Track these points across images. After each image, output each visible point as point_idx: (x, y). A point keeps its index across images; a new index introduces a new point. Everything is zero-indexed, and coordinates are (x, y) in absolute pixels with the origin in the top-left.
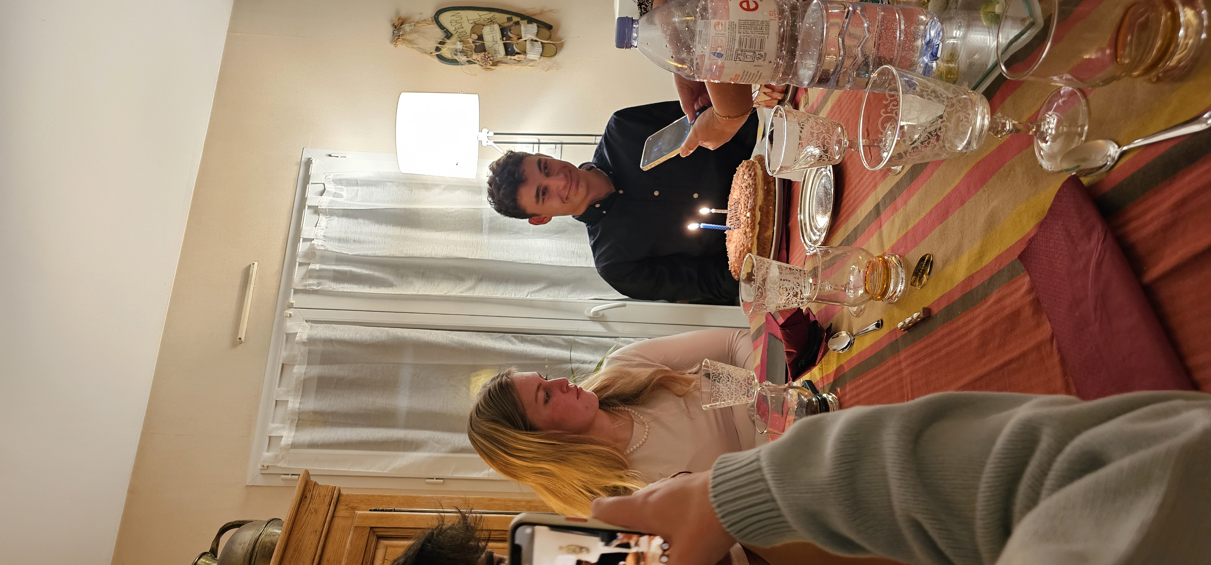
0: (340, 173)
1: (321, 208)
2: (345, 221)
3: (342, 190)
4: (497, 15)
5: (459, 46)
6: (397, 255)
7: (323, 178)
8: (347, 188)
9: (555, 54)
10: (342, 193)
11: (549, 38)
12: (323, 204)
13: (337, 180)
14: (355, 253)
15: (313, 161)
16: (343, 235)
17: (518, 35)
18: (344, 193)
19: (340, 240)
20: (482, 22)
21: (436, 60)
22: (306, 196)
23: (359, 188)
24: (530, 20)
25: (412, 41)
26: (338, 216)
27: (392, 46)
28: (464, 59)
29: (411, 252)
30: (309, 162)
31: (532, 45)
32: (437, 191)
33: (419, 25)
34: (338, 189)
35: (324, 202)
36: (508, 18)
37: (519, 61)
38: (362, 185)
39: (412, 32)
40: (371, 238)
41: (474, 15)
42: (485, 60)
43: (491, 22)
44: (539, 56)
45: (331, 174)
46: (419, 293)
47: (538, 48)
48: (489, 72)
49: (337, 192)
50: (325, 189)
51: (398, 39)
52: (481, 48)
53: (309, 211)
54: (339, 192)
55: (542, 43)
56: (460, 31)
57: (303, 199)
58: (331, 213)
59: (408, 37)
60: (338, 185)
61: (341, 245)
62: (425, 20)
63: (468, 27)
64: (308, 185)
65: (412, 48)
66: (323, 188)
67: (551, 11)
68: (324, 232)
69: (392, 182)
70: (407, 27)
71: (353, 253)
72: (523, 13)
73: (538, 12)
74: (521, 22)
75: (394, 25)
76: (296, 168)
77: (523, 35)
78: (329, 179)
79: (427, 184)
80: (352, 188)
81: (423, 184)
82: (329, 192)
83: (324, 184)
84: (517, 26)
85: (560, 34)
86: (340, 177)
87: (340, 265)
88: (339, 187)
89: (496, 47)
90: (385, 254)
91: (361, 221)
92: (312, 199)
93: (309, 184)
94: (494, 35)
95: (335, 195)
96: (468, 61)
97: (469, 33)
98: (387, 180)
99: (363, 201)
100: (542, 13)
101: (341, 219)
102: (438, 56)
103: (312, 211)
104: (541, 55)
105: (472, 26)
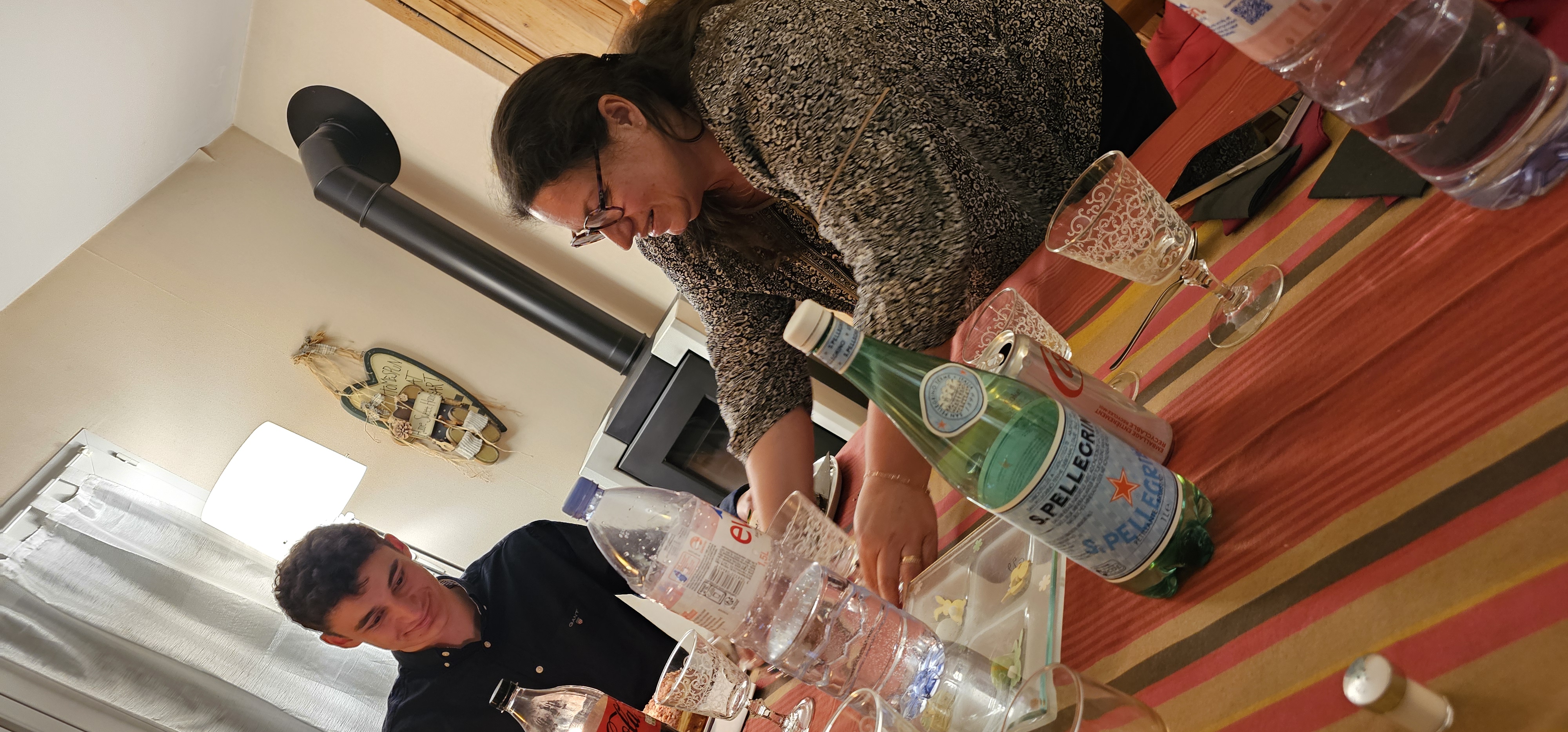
0: (113, 484)
1: (50, 518)
2: (72, 552)
3: (99, 507)
4: (446, 386)
5: (379, 399)
6: (118, 634)
7: (82, 480)
8: (109, 507)
9: (493, 462)
10: (96, 511)
11: (497, 441)
12: (56, 514)
13: (101, 490)
14: (56, 604)
15: (84, 452)
16: (55, 571)
17: (458, 420)
18: (99, 513)
19: (46, 575)
20: (423, 386)
21: (339, 402)
22: (39, 493)
23: (127, 514)
24: (484, 410)
25: (321, 367)
26: (68, 540)
27: (292, 361)
28: (376, 416)
29: (143, 637)
30: (79, 449)
31: (471, 440)
32: (236, 564)
33: (343, 353)
34: (94, 502)
35: (59, 512)
36: (457, 395)
37: (443, 450)
38: (133, 513)
39: (327, 356)
40: (95, 592)
41: (417, 373)
42: (402, 430)
43: (435, 390)
44: (472, 456)
45: (99, 479)
46: (114, 704)
47: (477, 445)
48: (398, 446)
49: (90, 507)
50: (74, 495)
51: (304, 356)
52: (404, 414)
53: (29, 515)
54: (93, 509)
55: (483, 442)
56: (389, 382)
57: (33, 494)
58: (60, 531)
59: (318, 360)
60: (98, 497)
61: (42, 583)
62: (353, 351)
63: (402, 383)
64: (53, 480)
65: (316, 374)
66: (71, 493)
67: (515, 411)
68: (29, 554)
69: (180, 527)
70: (324, 349)
71: (52, 603)
72: (478, 398)
73: (499, 405)
74: (471, 407)
75: (309, 338)
76: (52, 449)
77: (465, 423)
78: (91, 484)
79: (228, 550)
80: (116, 510)
81: (222, 547)
82: (78, 502)
83: (78, 488)
84: (465, 411)
85: (512, 442)
86: (108, 488)
87: (19, 612)
88: (98, 501)
89: (424, 421)
90: (100, 624)
91: (97, 561)
92: (46, 501)
93: (56, 478)
94: (430, 407)
95: (85, 510)
96: (378, 422)
97: (399, 391)
98: (174, 521)
99: (120, 535)
100: (502, 408)
101: (68, 547)
102: (343, 398)
103: (33, 516)
104: (475, 456)
105: (409, 383)
